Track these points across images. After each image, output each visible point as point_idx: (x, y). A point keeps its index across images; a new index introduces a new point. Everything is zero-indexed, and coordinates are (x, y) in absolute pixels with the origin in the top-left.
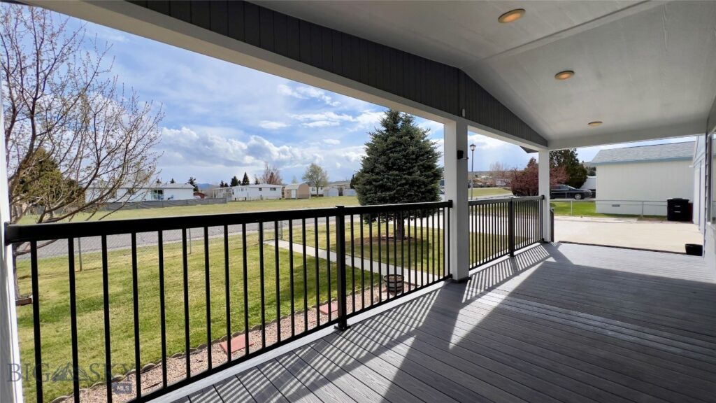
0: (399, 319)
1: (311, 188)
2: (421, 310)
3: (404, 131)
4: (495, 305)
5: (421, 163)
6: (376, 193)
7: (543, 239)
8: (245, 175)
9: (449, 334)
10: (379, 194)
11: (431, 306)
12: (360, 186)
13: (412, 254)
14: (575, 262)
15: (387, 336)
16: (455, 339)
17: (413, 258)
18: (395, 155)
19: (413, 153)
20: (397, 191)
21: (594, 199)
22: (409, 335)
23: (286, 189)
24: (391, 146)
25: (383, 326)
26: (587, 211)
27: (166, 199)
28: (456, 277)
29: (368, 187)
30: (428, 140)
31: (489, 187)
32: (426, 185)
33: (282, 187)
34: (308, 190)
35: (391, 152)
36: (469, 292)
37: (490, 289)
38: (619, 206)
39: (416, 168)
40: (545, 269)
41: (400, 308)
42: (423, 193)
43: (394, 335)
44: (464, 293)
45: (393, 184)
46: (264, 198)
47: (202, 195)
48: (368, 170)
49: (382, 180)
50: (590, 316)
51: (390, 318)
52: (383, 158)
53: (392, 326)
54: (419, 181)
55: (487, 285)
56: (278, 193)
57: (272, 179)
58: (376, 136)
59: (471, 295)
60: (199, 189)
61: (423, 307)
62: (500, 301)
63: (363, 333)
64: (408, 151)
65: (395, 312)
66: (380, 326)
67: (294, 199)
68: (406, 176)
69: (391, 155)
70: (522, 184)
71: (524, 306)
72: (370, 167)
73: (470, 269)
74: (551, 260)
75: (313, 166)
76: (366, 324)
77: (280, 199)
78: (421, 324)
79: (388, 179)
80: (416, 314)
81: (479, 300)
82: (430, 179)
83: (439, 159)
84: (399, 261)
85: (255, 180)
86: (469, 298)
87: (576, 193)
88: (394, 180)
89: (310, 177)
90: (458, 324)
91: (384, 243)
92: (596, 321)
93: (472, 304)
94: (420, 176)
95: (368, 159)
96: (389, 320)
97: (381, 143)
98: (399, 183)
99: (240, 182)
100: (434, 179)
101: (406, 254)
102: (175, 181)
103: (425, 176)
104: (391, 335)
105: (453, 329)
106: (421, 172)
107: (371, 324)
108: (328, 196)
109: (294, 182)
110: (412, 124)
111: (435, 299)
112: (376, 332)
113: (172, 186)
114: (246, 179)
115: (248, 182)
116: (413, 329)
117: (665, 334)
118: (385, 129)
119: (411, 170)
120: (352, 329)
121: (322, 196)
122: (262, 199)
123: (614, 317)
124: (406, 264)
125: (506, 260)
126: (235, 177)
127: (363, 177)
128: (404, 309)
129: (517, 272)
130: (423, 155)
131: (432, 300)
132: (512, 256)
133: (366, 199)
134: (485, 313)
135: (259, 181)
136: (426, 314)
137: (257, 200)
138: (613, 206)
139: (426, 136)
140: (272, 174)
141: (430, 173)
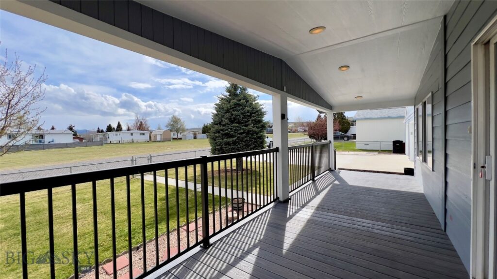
0: (247, 235)
1: (172, 133)
2: (261, 226)
3: (242, 96)
4: (308, 217)
5: (254, 118)
6: (223, 139)
7: (330, 168)
8: (119, 123)
9: (281, 242)
10: (225, 140)
11: (267, 222)
12: (211, 134)
13: (249, 181)
14: (351, 183)
15: (240, 249)
16: (286, 246)
17: (249, 184)
18: (236, 112)
19: (248, 112)
20: (238, 137)
21: (355, 140)
22: (255, 246)
23: (152, 134)
24: (233, 106)
25: (236, 242)
26: (352, 148)
27: (46, 143)
28: (281, 199)
29: (217, 135)
30: (258, 103)
31: (294, 132)
32: (257, 133)
33: (149, 132)
34: (170, 134)
35: (233, 111)
36: (291, 209)
37: (303, 206)
38: (368, 144)
39: (250, 122)
40: (334, 189)
41: (246, 226)
42: (255, 139)
43: (244, 248)
44: (287, 210)
45: (235, 133)
46: (135, 141)
47: (81, 139)
48: (217, 123)
49: (227, 130)
50: (364, 220)
51: (240, 234)
52: (227, 115)
53: (242, 240)
54: (252, 130)
55: (301, 203)
56: (147, 137)
57: (141, 127)
58: (222, 99)
59: (292, 211)
60: (78, 134)
61: (262, 223)
62: (310, 214)
63: (222, 249)
64: (244, 110)
65: (243, 229)
66: (234, 242)
67: (159, 141)
68: (244, 127)
69: (233, 112)
70: (314, 132)
71: (325, 217)
72: (218, 120)
73: (290, 192)
74: (336, 182)
75: (174, 117)
76: (223, 241)
77: (148, 142)
78: (262, 237)
79: (231, 129)
80: (258, 229)
81: (297, 215)
82: (260, 129)
83: (265, 116)
84: (240, 187)
85: (127, 127)
86: (291, 214)
87: (344, 137)
88: (235, 130)
89: (171, 125)
90: (287, 234)
91: (229, 174)
92: (367, 223)
93: (294, 218)
94: (254, 127)
95: (216, 115)
96: (239, 236)
97: (227, 104)
98: (239, 132)
99: (114, 128)
100: (262, 130)
101: (245, 181)
102: (55, 127)
103: (256, 127)
104: (242, 248)
105: (284, 238)
106: (254, 124)
107: (227, 241)
108: (185, 139)
109: (159, 129)
110: (247, 91)
111: (269, 216)
112: (231, 247)
113: (53, 131)
114: (119, 126)
115: (121, 128)
116: (257, 241)
117: (404, 228)
118: (228, 94)
119: (247, 123)
120: (214, 247)
121: (181, 139)
122: (133, 142)
123: (377, 220)
124: (245, 189)
125: (311, 184)
126: (110, 125)
127: (213, 127)
128: (250, 226)
129: (318, 193)
130: (255, 113)
131: (267, 218)
132: (314, 180)
133: (216, 143)
134: (302, 224)
135: (131, 128)
136: (265, 228)
137: (129, 143)
138: (366, 145)
139: (256, 100)
140: (141, 122)
141: (259, 125)
